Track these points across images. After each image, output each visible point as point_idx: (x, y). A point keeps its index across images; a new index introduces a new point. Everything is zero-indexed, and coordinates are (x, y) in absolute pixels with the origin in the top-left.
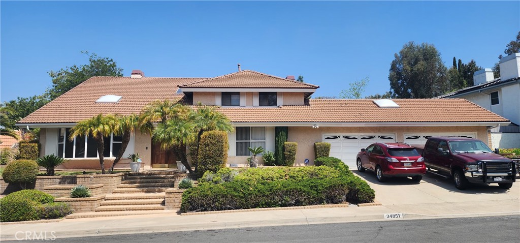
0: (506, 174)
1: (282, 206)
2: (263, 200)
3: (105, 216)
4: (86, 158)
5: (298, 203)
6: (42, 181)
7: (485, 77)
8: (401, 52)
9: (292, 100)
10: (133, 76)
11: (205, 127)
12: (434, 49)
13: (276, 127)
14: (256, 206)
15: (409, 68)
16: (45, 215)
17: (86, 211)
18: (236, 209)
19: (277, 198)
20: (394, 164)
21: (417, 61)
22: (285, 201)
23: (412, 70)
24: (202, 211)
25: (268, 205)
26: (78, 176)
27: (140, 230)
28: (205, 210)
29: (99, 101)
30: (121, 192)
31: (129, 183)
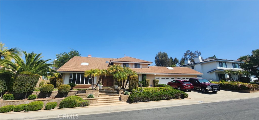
0: (217, 89)
1: (163, 100)
2: (157, 98)
3: (103, 105)
4: (80, 84)
5: (167, 99)
6: (71, 92)
7: (188, 62)
8: (158, 54)
9: (144, 66)
10: (88, 57)
11: (130, 74)
12: (166, 54)
13: (142, 75)
14: (155, 100)
15: (160, 58)
16: (82, 105)
17: (94, 103)
18: (149, 101)
19: (162, 97)
20: (185, 86)
21: (162, 57)
22: (164, 98)
23: (161, 59)
24: (138, 102)
25: (159, 100)
26: (86, 90)
27: (125, 110)
28: (139, 102)
29: (81, 64)
30: (101, 96)
31: (101, 93)
